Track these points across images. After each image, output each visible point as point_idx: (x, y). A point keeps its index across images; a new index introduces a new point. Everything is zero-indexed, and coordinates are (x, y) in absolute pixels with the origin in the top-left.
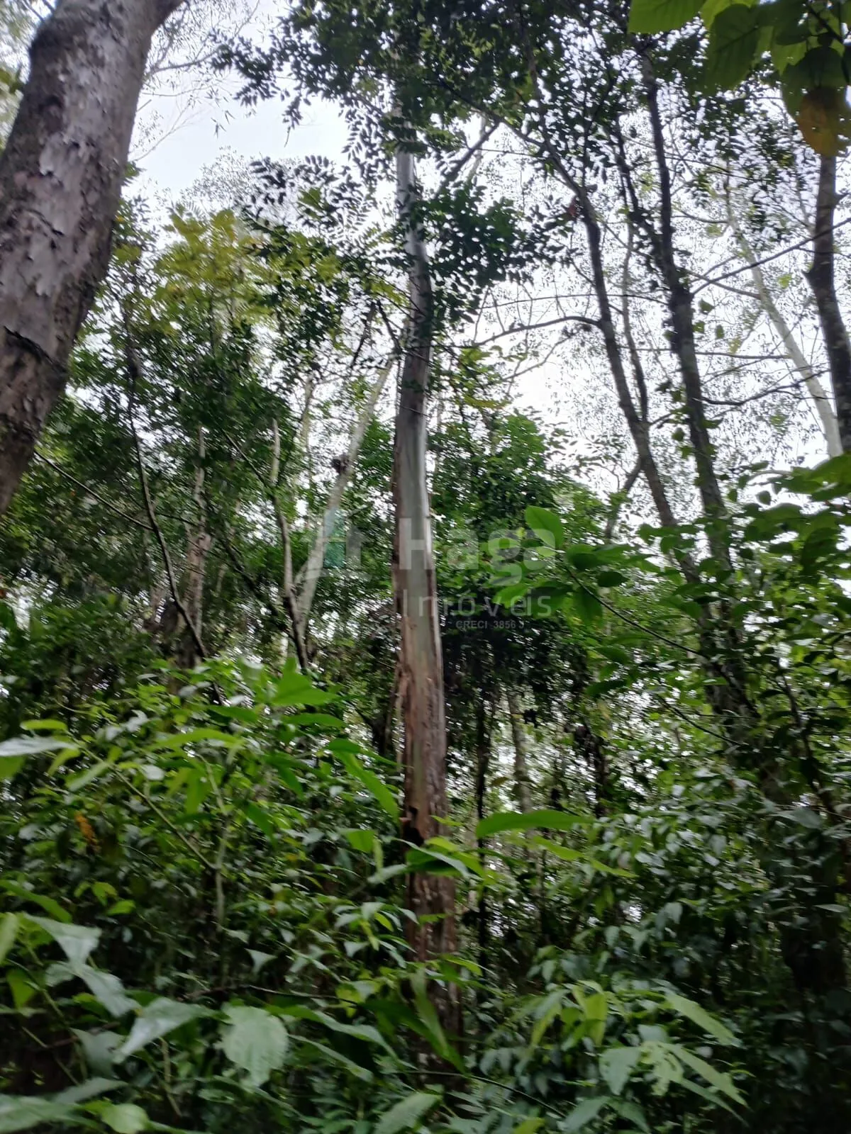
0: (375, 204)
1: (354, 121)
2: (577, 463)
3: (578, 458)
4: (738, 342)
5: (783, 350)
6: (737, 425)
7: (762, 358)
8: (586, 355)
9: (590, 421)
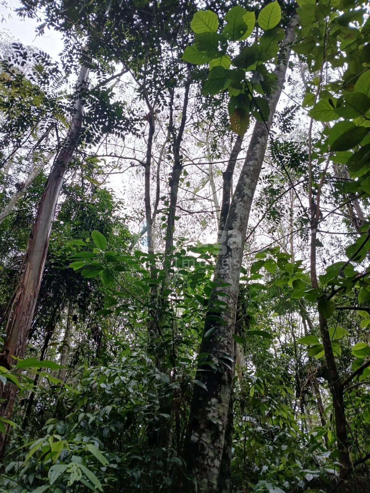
0: (67, 82)
1: (67, 44)
2: (125, 217)
3: (126, 215)
4: (198, 189)
5: (212, 198)
6: (189, 220)
7: (204, 198)
8: (141, 175)
9: (136, 201)
